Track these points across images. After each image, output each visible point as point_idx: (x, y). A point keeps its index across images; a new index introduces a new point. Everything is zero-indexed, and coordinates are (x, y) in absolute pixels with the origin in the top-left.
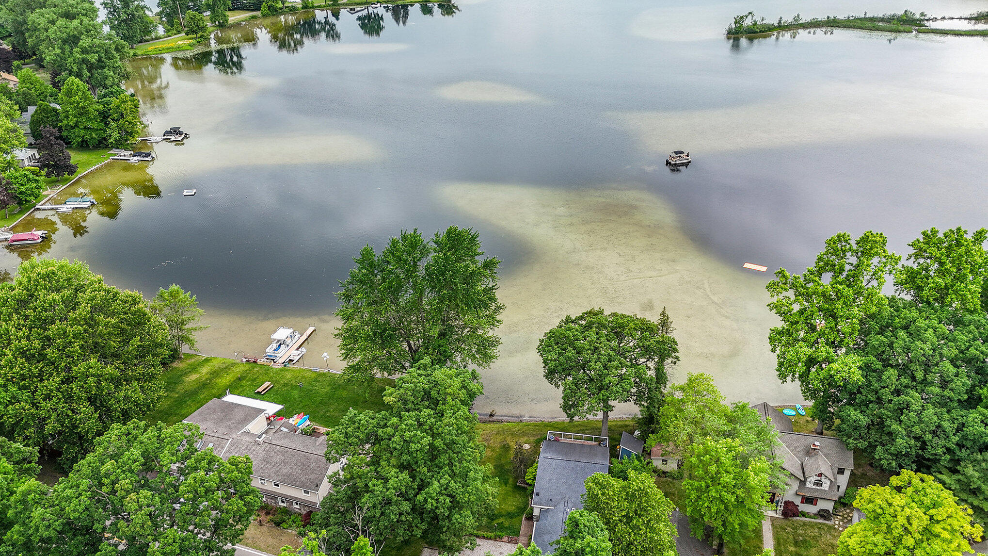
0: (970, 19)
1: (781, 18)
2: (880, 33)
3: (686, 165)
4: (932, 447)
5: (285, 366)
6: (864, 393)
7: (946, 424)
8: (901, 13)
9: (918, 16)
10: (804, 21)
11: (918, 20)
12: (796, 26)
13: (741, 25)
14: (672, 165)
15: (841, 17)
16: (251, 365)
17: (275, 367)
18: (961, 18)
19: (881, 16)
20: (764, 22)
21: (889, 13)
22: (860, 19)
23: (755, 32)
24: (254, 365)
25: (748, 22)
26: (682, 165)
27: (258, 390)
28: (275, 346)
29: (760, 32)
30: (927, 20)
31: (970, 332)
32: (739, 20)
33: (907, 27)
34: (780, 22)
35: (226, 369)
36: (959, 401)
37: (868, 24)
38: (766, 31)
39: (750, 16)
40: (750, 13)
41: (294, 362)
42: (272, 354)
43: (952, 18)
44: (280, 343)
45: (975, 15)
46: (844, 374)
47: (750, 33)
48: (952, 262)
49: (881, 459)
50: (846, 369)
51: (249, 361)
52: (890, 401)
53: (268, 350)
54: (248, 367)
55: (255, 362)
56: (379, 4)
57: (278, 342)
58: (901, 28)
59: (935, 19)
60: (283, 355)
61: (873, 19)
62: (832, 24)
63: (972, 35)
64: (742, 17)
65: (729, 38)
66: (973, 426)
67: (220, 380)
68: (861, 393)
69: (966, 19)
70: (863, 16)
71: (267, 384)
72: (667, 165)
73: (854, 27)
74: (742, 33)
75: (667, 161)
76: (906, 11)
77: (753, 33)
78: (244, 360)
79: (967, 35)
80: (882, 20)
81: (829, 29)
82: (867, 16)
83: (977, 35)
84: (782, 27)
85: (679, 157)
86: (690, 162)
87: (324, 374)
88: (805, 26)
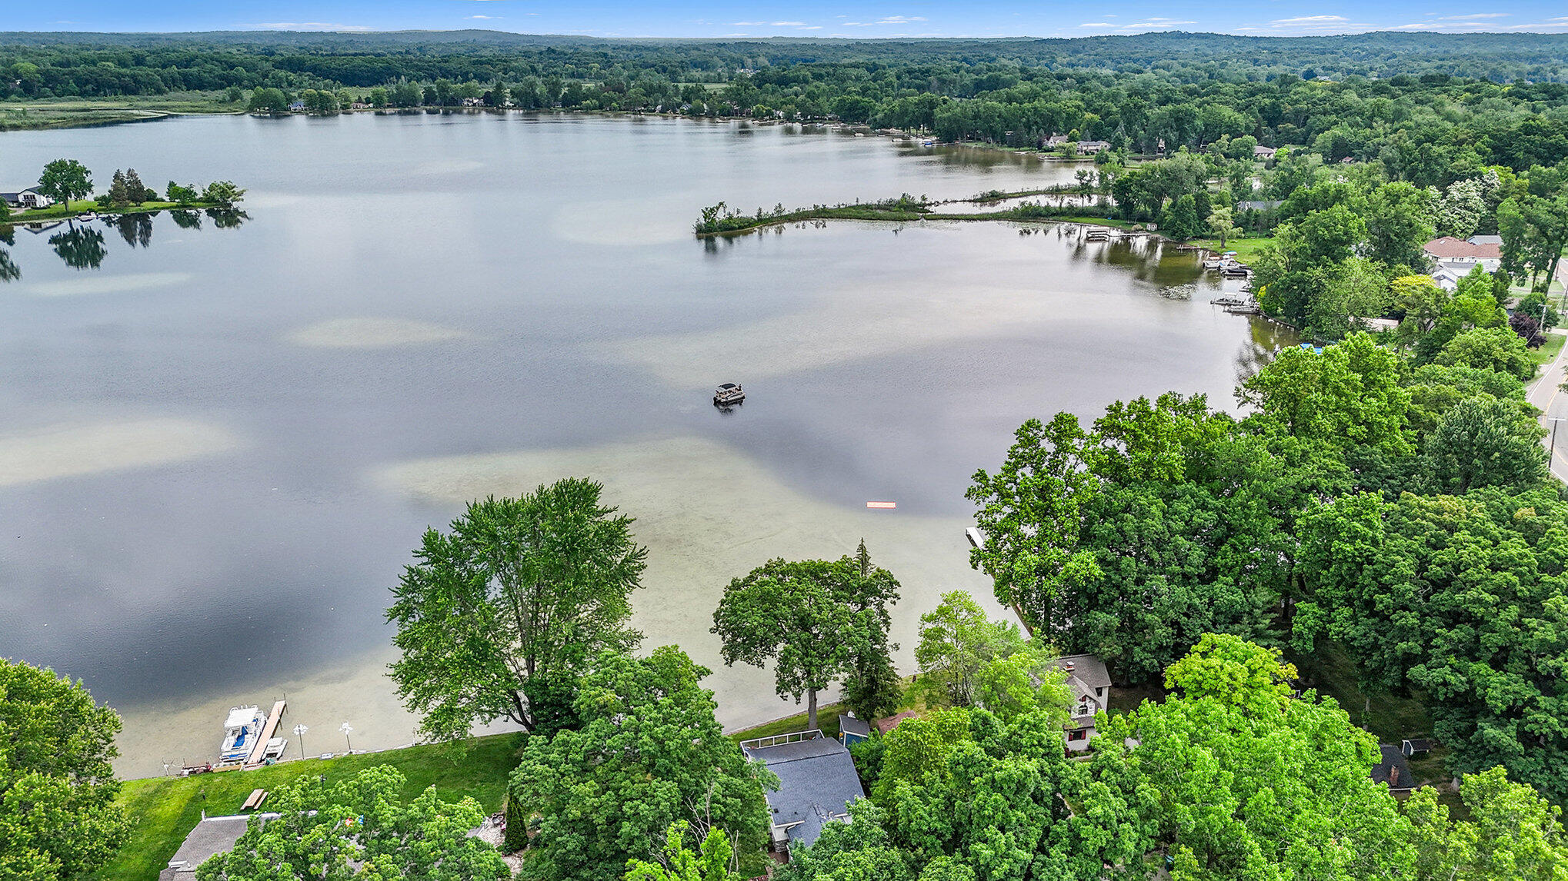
0: (975, 201)
1: (760, 209)
2: (884, 223)
3: (740, 401)
4: (1190, 630)
5: (268, 764)
6: (1105, 591)
7: (1197, 601)
8: (898, 198)
9: (918, 200)
10: (787, 213)
11: (920, 205)
12: (779, 219)
13: (713, 220)
14: (723, 404)
15: (831, 205)
16: (202, 777)
17: (248, 769)
18: (964, 201)
19: (875, 202)
20: (740, 215)
21: (884, 199)
22: (853, 207)
23: (733, 229)
24: (209, 775)
25: (721, 216)
26: (735, 402)
27: (246, 805)
28: (232, 740)
29: (740, 228)
30: (930, 205)
31: (1187, 502)
32: (709, 213)
33: (911, 214)
34: (759, 214)
35: (162, 790)
36: (1199, 576)
37: (865, 213)
38: (746, 227)
39: (721, 208)
40: (721, 204)
41: (278, 756)
42: (234, 753)
43: (955, 201)
44: (242, 734)
45: (979, 196)
46: (1083, 572)
47: (726, 229)
48: (1148, 433)
49: (1142, 660)
50: (1083, 566)
51: (195, 772)
52: (1135, 592)
53: (224, 747)
54: (197, 781)
55: (207, 771)
56: (93, 215)
57: (234, 733)
58: (905, 215)
59: (937, 204)
60: (254, 750)
61: (867, 207)
62: (821, 214)
63: (986, 220)
64: (712, 210)
65: (699, 238)
66: (1222, 597)
67: (160, 810)
68: (1102, 592)
69: (970, 201)
70: (855, 203)
71: (257, 793)
72: (715, 404)
73: (851, 217)
74: (715, 230)
75: (715, 399)
76: (904, 195)
77: (729, 230)
78: (186, 772)
79: (980, 220)
80: (879, 207)
81: (820, 221)
82: (860, 203)
83: (991, 219)
84: (763, 221)
85: (730, 392)
86: (744, 397)
87: (345, 759)
88: (792, 218)
